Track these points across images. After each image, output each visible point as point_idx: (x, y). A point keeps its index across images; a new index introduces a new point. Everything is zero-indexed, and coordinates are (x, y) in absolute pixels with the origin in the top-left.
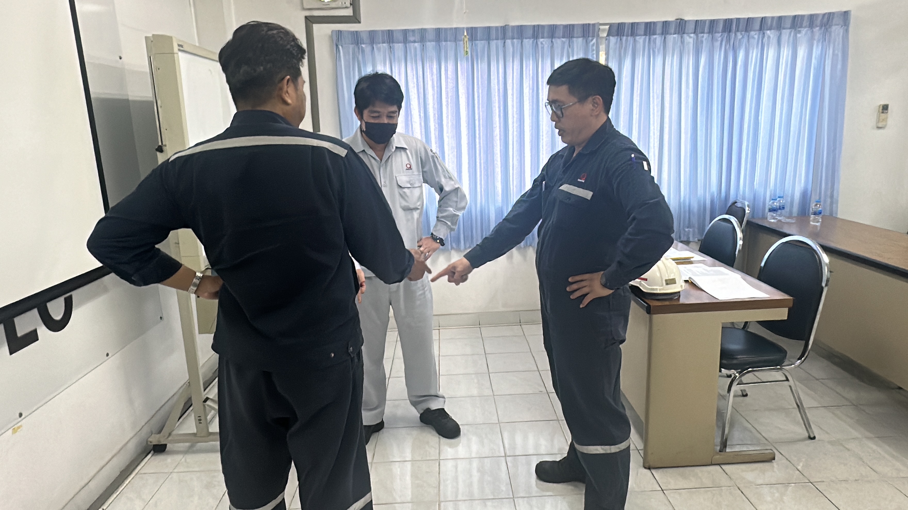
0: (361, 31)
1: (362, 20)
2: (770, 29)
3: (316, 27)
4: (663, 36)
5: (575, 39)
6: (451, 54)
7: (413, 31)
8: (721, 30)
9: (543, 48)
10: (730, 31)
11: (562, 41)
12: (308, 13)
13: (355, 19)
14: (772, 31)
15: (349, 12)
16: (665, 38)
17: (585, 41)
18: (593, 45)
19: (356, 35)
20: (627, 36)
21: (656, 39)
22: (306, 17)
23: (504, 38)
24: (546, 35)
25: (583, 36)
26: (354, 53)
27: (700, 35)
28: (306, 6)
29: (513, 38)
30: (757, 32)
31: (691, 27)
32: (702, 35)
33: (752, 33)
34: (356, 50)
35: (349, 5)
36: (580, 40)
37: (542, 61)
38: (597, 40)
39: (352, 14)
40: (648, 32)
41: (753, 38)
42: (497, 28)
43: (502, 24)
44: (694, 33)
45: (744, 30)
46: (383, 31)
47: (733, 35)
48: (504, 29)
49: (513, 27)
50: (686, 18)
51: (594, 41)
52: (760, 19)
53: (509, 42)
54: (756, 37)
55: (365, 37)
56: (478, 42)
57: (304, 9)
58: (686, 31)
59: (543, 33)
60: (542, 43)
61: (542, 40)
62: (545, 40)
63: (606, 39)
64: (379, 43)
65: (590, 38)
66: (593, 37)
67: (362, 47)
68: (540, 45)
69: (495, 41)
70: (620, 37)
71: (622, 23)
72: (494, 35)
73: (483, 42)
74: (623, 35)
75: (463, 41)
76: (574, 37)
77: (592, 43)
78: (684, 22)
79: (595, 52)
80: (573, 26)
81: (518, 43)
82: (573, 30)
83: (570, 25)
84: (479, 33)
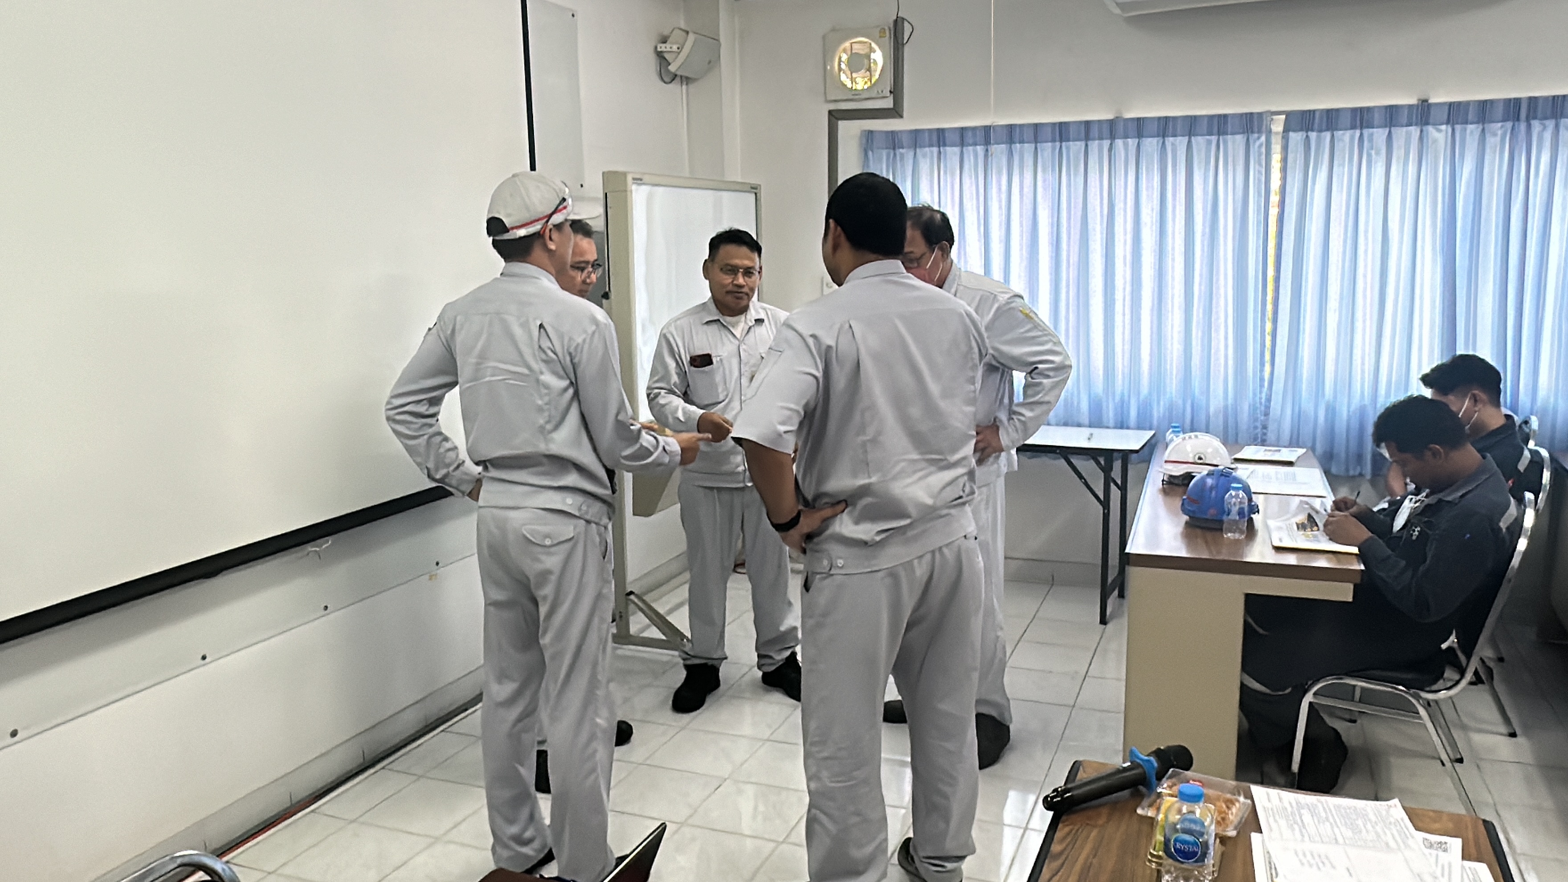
0: (902, 130)
1: (905, 114)
3: (841, 124)
4: (1387, 130)
5: (1229, 137)
6: (1029, 161)
7: (974, 129)
8: (1499, 118)
9: (1174, 151)
11: (1208, 140)
12: (832, 107)
13: (896, 112)
15: (888, 103)
16: (1390, 132)
17: (1245, 139)
18: (1261, 145)
19: (893, 135)
20: (1319, 131)
21: (1372, 134)
22: (830, 112)
23: (1112, 138)
24: (1179, 130)
25: (1244, 133)
26: (888, 161)
28: (828, 98)
29: (1126, 137)
31: (1441, 115)
32: (1463, 126)
34: (892, 156)
35: (888, 94)
36: (1238, 138)
38: (1266, 138)
39: (891, 106)
40: (1358, 125)
42: (1100, 122)
43: (1110, 117)
44: (1448, 122)
45: (1548, 116)
46: (930, 131)
47: (1523, 126)
48: (1112, 123)
50: (1435, 99)
51: (1263, 138)
53: (1119, 143)
55: (904, 138)
56: (1071, 143)
57: (828, 101)
58: (1431, 121)
59: (1175, 128)
60: (1173, 144)
61: (1173, 139)
62: (1180, 139)
63: (1283, 137)
64: (925, 147)
65: (1255, 136)
66: (1260, 132)
67: (900, 153)
68: (1169, 147)
69: (1097, 142)
70: (1307, 132)
71: (1310, 111)
72: (1095, 131)
73: (1078, 143)
74: (1312, 130)
75: (1046, 142)
76: (1227, 134)
77: (1258, 143)
78: (1430, 105)
79: (1263, 157)
80: (1225, 116)
81: (1133, 145)
82: (1226, 123)
83: (1219, 116)
84: (1072, 131)
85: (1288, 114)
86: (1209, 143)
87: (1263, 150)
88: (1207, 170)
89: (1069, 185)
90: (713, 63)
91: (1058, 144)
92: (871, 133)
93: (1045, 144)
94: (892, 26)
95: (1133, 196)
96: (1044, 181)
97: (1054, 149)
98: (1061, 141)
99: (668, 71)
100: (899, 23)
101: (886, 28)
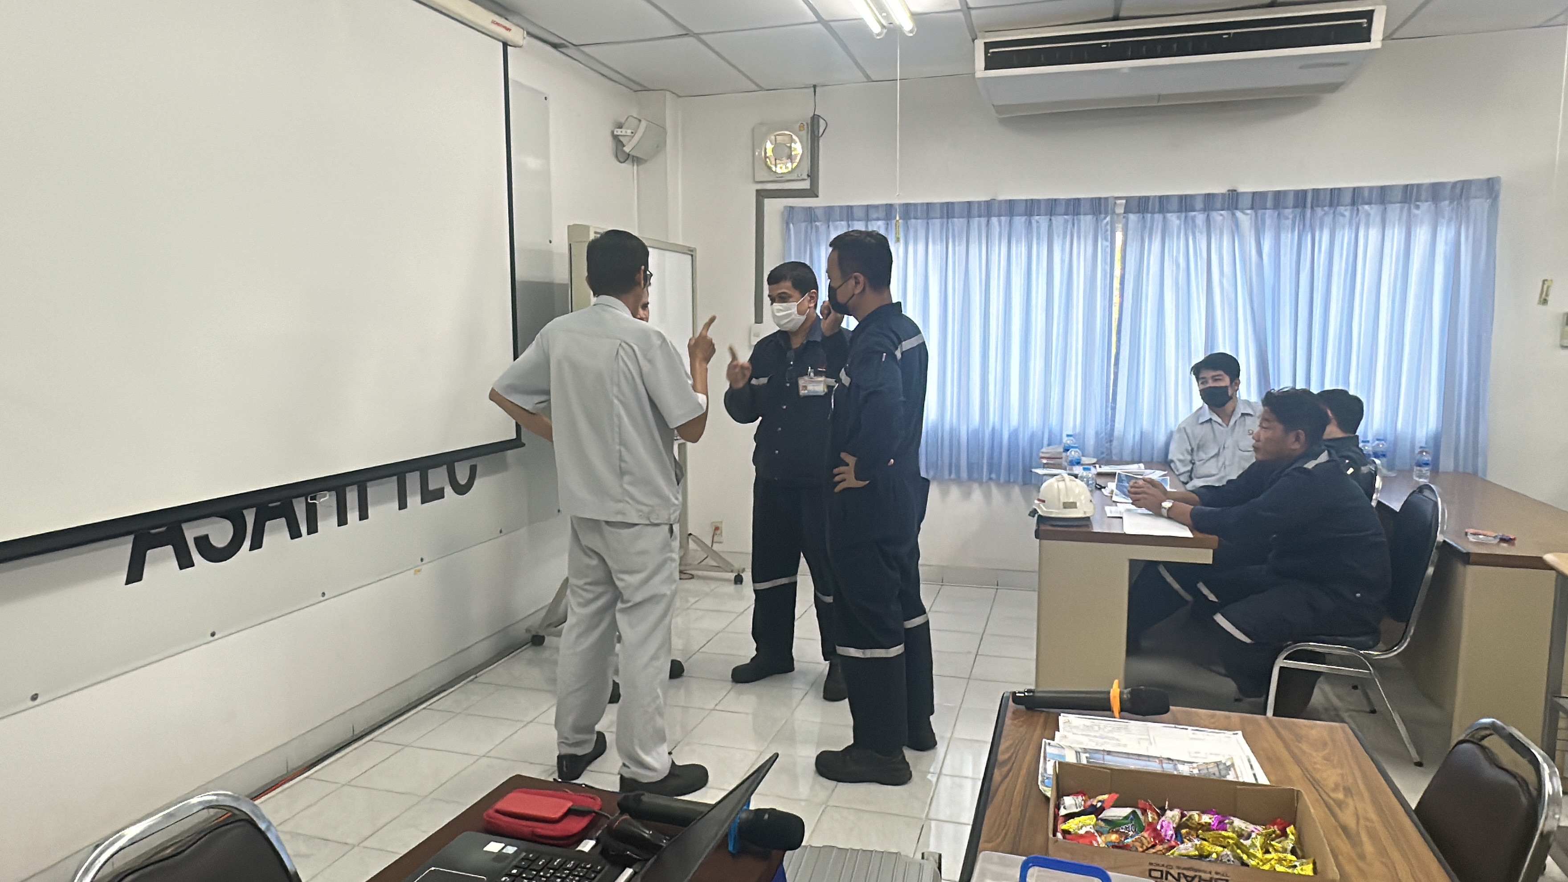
0: (816, 208)
1: (820, 194)
2: (1369, 203)
3: (767, 201)
4: (1206, 213)
5: (1082, 217)
6: (922, 234)
8: (1291, 205)
9: (1038, 227)
10: (1305, 206)
11: (1065, 219)
12: (760, 187)
13: (813, 192)
14: (1373, 206)
15: (806, 185)
16: (1208, 215)
17: (1095, 219)
18: (1107, 224)
19: (809, 210)
20: (1153, 213)
21: (1195, 216)
22: (757, 191)
23: (989, 215)
24: (1043, 211)
25: (1094, 214)
26: (806, 232)
27: (1260, 212)
28: (757, 179)
29: (999, 216)
30: (1349, 208)
31: (1246, 202)
32: (1263, 211)
33: (1341, 209)
34: (809, 228)
35: (806, 177)
36: (1089, 218)
37: (1038, 244)
38: (1111, 218)
39: (809, 187)
40: (1184, 209)
41: (1343, 216)
42: (979, 203)
43: (988, 199)
44: (1252, 208)
45: (1328, 204)
47: (1308, 212)
48: (989, 204)
49: (1000, 202)
50: (1241, 189)
51: (1108, 219)
52: (1352, 190)
53: (994, 220)
54: (1347, 214)
55: (819, 213)
56: (956, 220)
57: (757, 183)
58: (1240, 206)
59: (1039, 209)
60: (1038, 222)
61: (1037, 217)
62: (1043, 217)
63: (1124, 217)
65: (1103, 216)
66: (1106, 214)
67: (816, 225)
68: (1034, 224)
69: (977, 219)
70: (1143, 214)
71: (1145, 197)
72: (975, 211)
73: (961, 220)
74: (1147, 212)
75: (936, 218)
76: (1080, 214)
77: (1105, 221)
78: (1238, 194)
79: (1109, 233)
80: (1079, 200)
81: (1006, 221)
82: (1079, 205)
83: (1075, 199)
84: (957, 209)
85: (1128, 199)
86: (1066, 221)
87: (1109, 227)
88: (1064, 243)
89: (954, 254)
90: (659, 147)
91: (945, 220)
92: (792, 208)
93: (935, 220)
94: (809, 122)
95: (1006, 263)
96: (934, 251)
97: (942, 225)
98: (948, 218)
99: (624, 152)
100: (816, 120)
101: (805, 123)
